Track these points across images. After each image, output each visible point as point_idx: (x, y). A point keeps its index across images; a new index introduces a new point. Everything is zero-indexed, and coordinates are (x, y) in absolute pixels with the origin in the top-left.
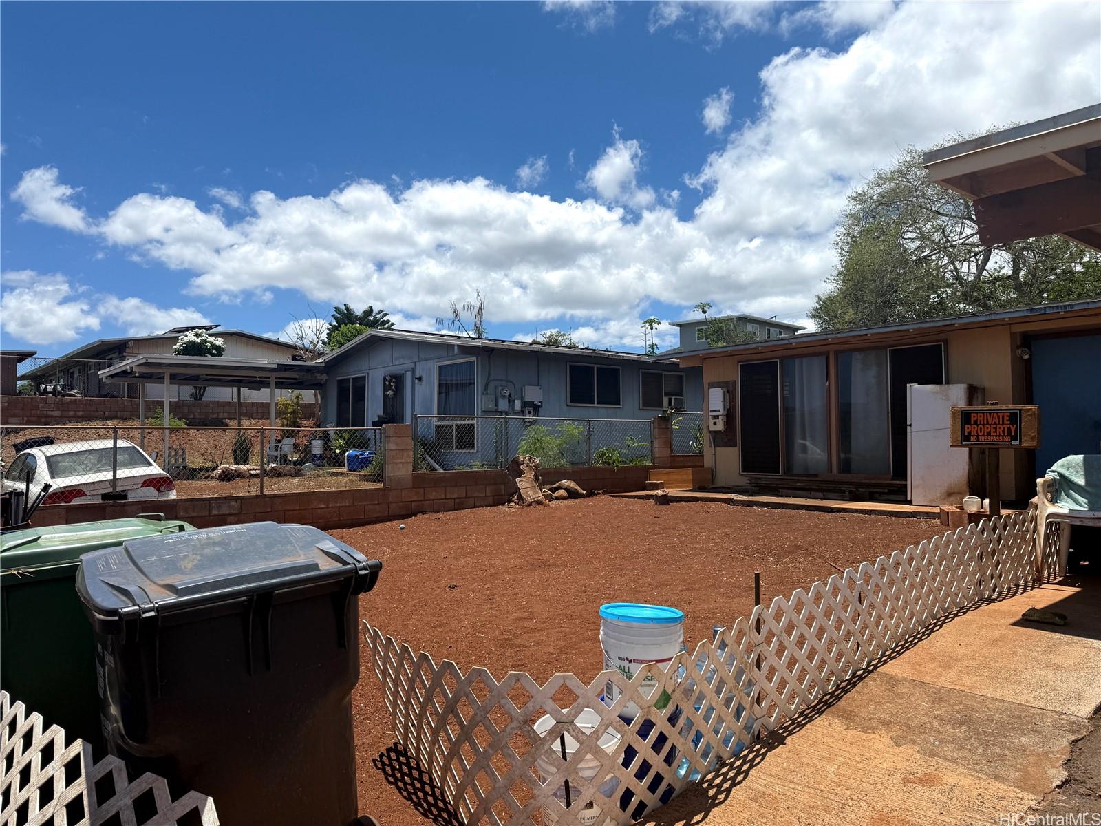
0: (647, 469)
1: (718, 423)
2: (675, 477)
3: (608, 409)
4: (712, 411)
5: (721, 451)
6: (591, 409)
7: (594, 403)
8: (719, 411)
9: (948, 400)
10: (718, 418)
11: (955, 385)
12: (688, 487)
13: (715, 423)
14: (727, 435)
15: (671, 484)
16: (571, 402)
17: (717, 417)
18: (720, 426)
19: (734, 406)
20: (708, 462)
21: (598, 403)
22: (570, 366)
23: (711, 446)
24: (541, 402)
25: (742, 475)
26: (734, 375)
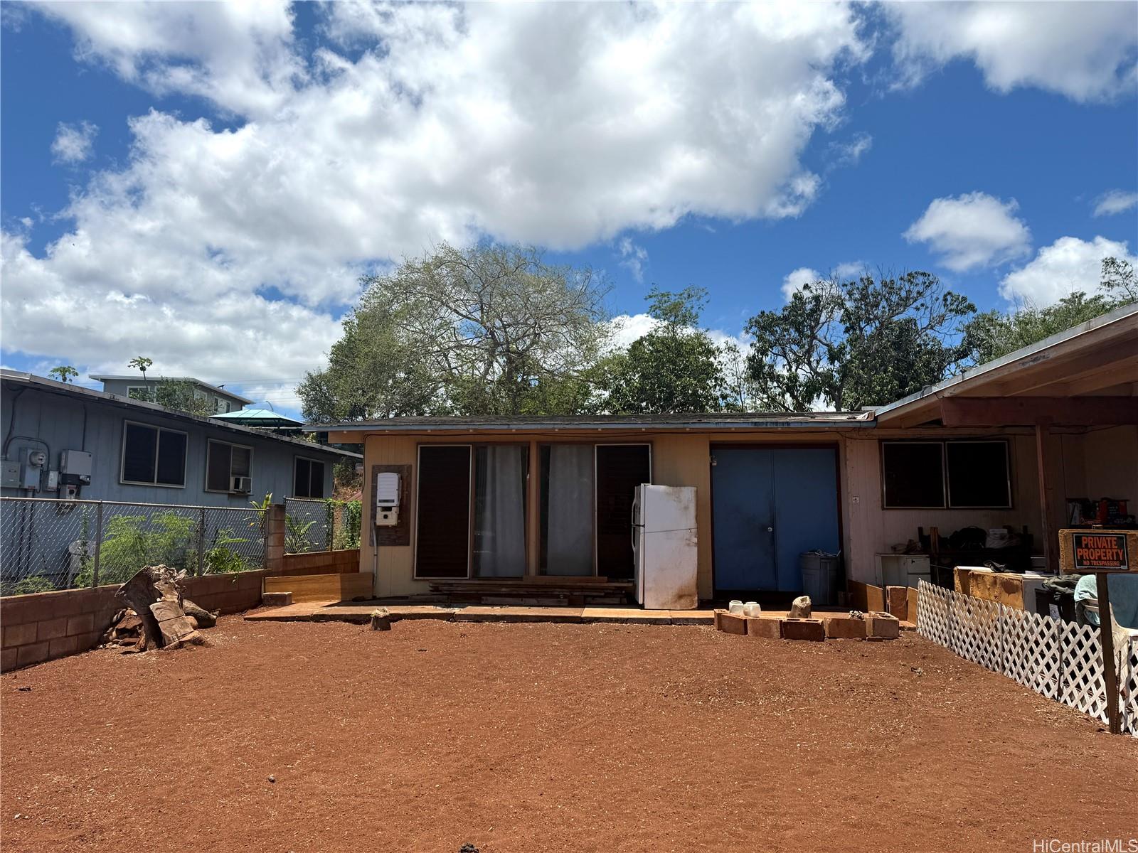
0: (260, 577)
1: (390, 516)
2: (311, 586)
3: (169, 490)
4: (380, 501)
5: (386, 551)
6: (148, 489)
7: (153, 482)
8: (393, 501)
9: (680, 502)
10: (391, 510)
11: (686, 488)
12: (333, 598)
13: (386, 517)
14: (396, 532)
15: (303, 595)
16: (125, 479)
17: (389, 509)
18: (392, 520)
19: (409, 496)
20: (365, 565)
21: (158, 482)
22: (129, 426)
23: (372, 545)
24: (89, 477)
25: (416, 580)
26: (411, 459)
